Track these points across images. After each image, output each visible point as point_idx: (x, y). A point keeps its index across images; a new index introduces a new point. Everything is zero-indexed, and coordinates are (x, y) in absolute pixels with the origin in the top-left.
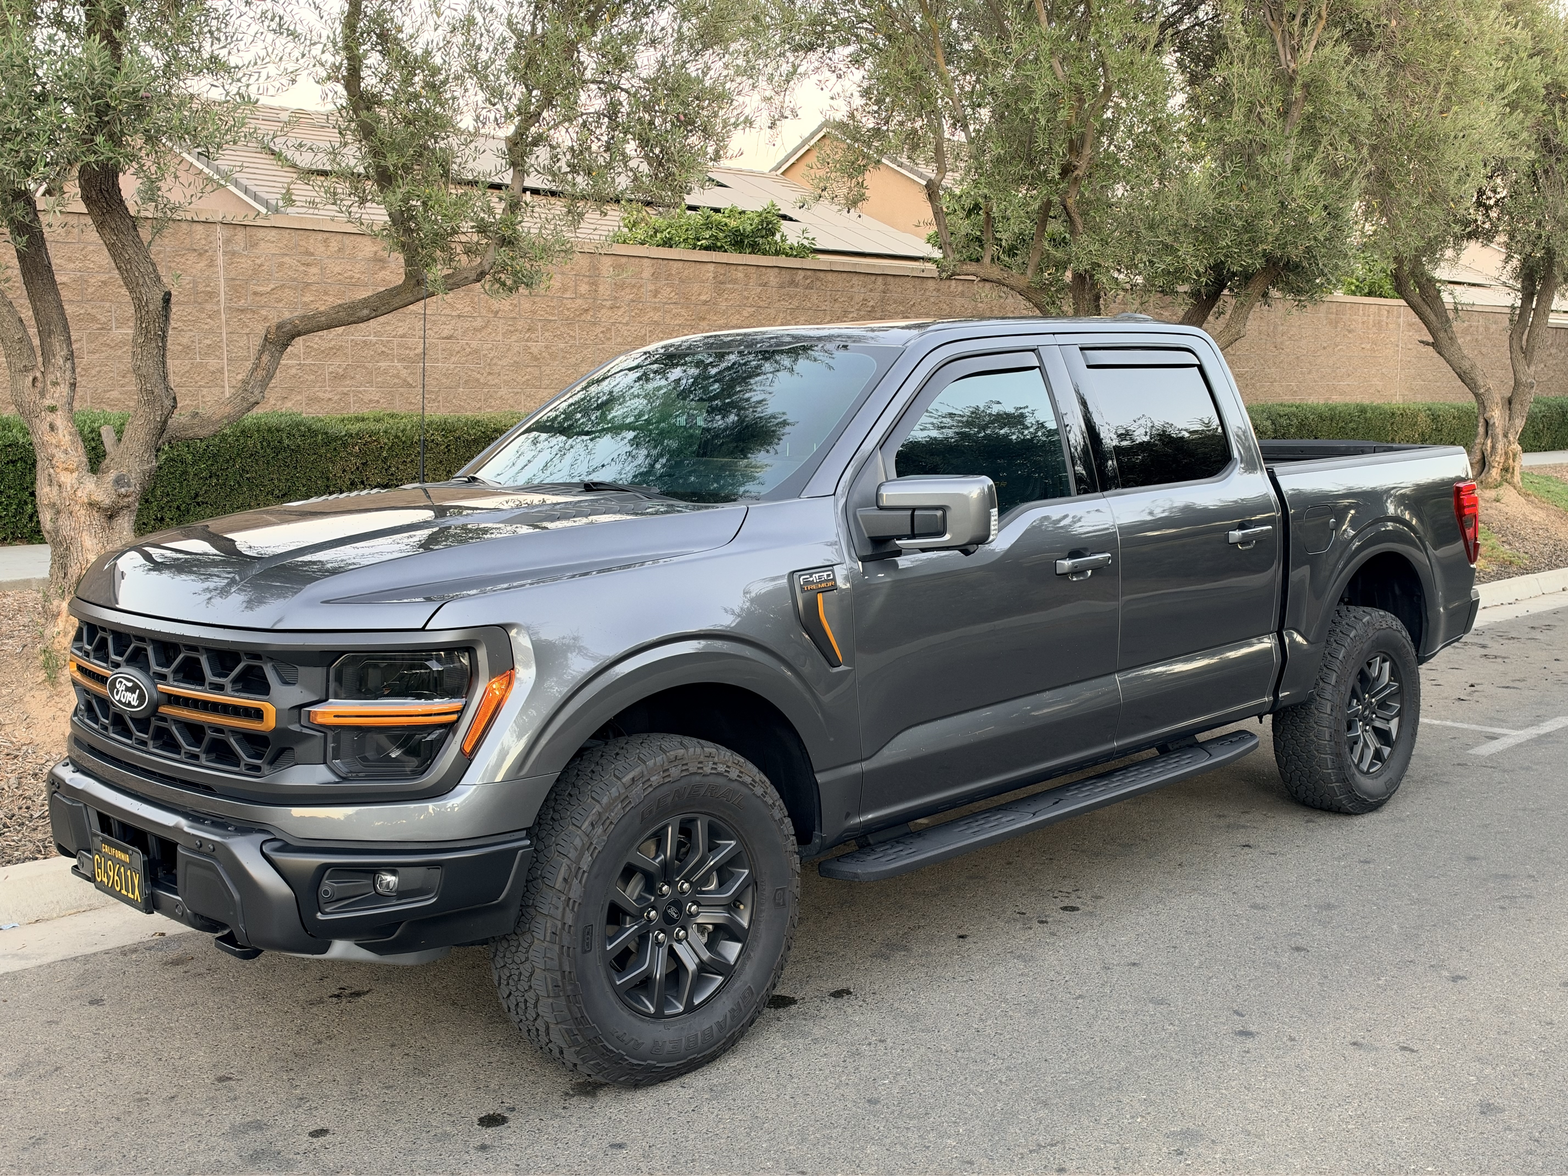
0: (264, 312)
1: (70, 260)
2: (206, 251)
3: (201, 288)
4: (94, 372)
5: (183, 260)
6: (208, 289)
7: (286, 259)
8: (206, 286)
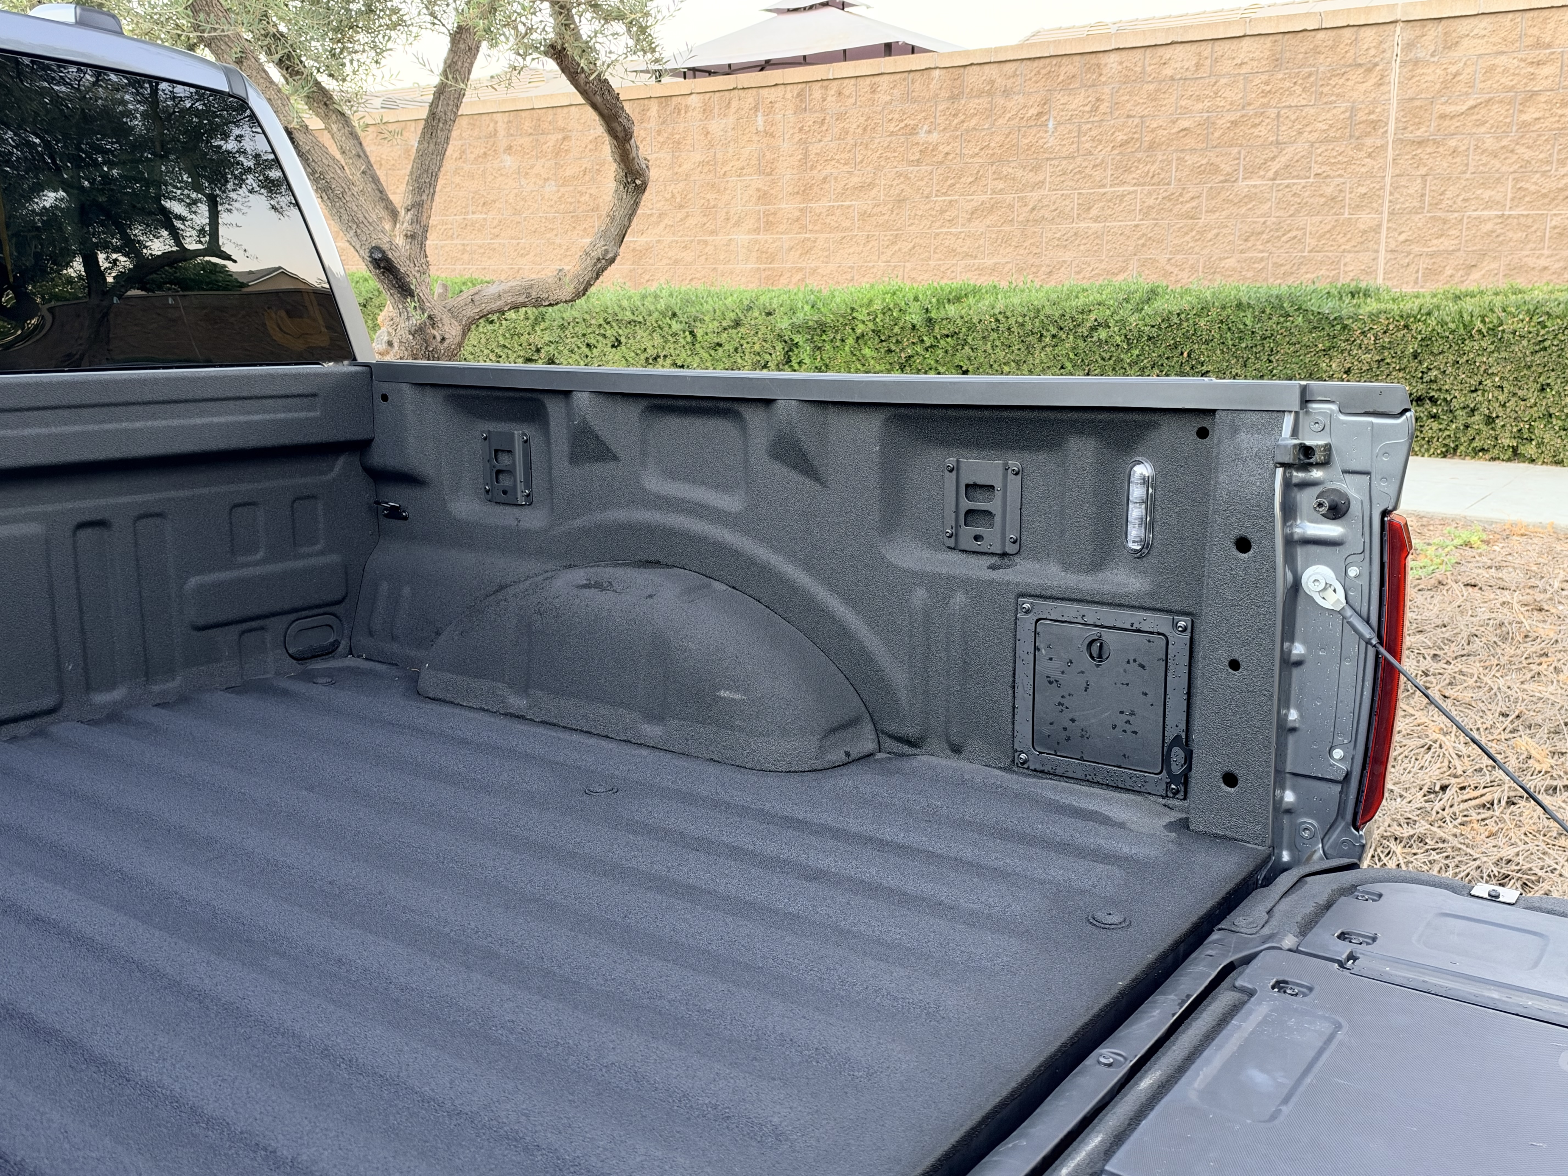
0: (1452, 143)
1: (1198, 99)
2: (1376, 65)
3: (1361, 116)
4: (1210, 236)
5: (1341, 82)
6: (1372, 117)
7: (1502, 60)
8: (1370, 113)
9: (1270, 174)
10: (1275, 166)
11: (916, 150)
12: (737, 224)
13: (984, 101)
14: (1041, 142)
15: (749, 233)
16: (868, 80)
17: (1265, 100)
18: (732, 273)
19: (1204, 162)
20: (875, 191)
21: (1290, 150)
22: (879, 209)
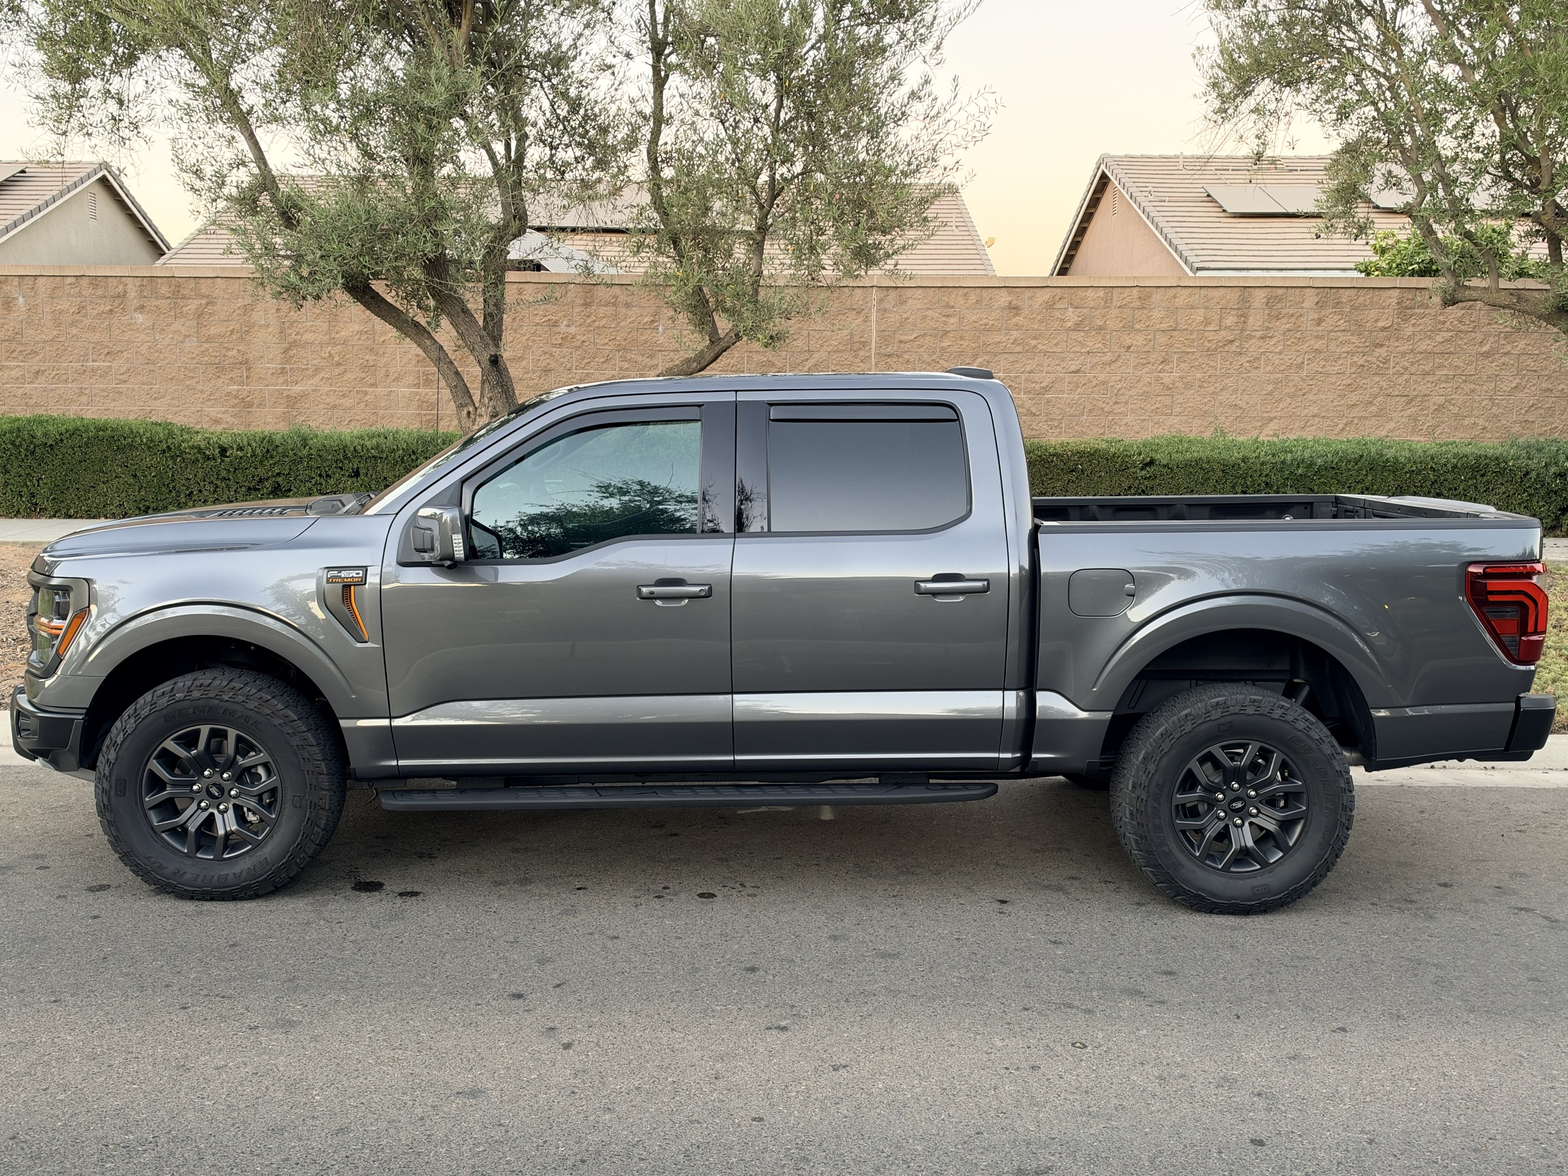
0: (907, 356)
2: (863, 310)
3: (856, 339)
5: (844, 318)
6: (862, 339)
7: (930, 313)
8: (861, 337)
9: (806, 369)
10: (808, 364)
11: (559, 337)
12: (397, 379)
13: (610, 310)
14: (654, 340)
15: (409, 386)
16: (516, 286)
17: (800, 325)
18: (392, 416)
19: (765, 359)
20: (524, 363)
21: (816, 356)
22: (529, 375)
